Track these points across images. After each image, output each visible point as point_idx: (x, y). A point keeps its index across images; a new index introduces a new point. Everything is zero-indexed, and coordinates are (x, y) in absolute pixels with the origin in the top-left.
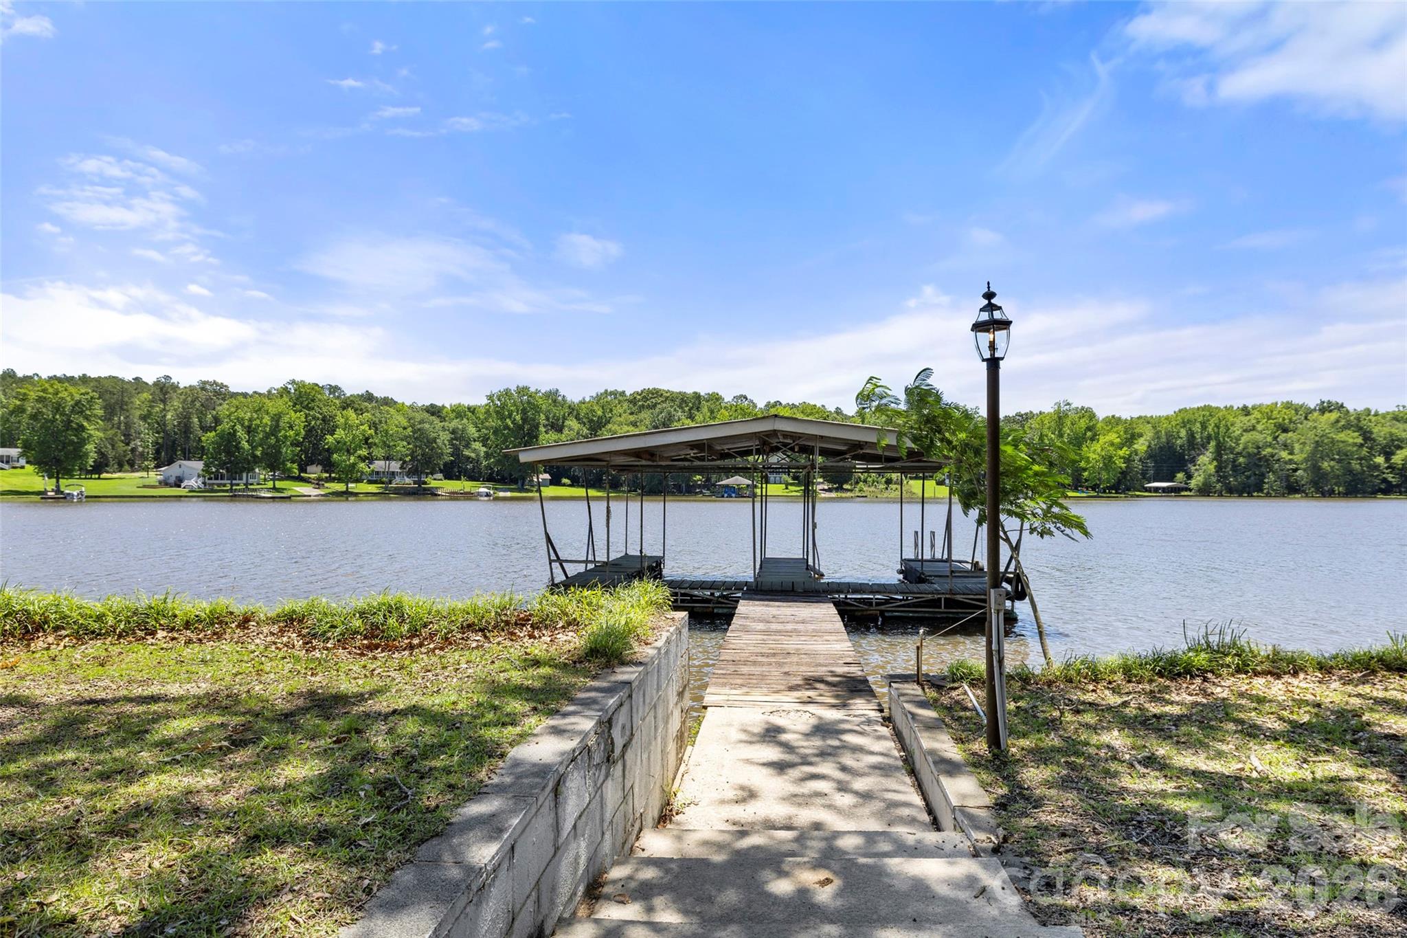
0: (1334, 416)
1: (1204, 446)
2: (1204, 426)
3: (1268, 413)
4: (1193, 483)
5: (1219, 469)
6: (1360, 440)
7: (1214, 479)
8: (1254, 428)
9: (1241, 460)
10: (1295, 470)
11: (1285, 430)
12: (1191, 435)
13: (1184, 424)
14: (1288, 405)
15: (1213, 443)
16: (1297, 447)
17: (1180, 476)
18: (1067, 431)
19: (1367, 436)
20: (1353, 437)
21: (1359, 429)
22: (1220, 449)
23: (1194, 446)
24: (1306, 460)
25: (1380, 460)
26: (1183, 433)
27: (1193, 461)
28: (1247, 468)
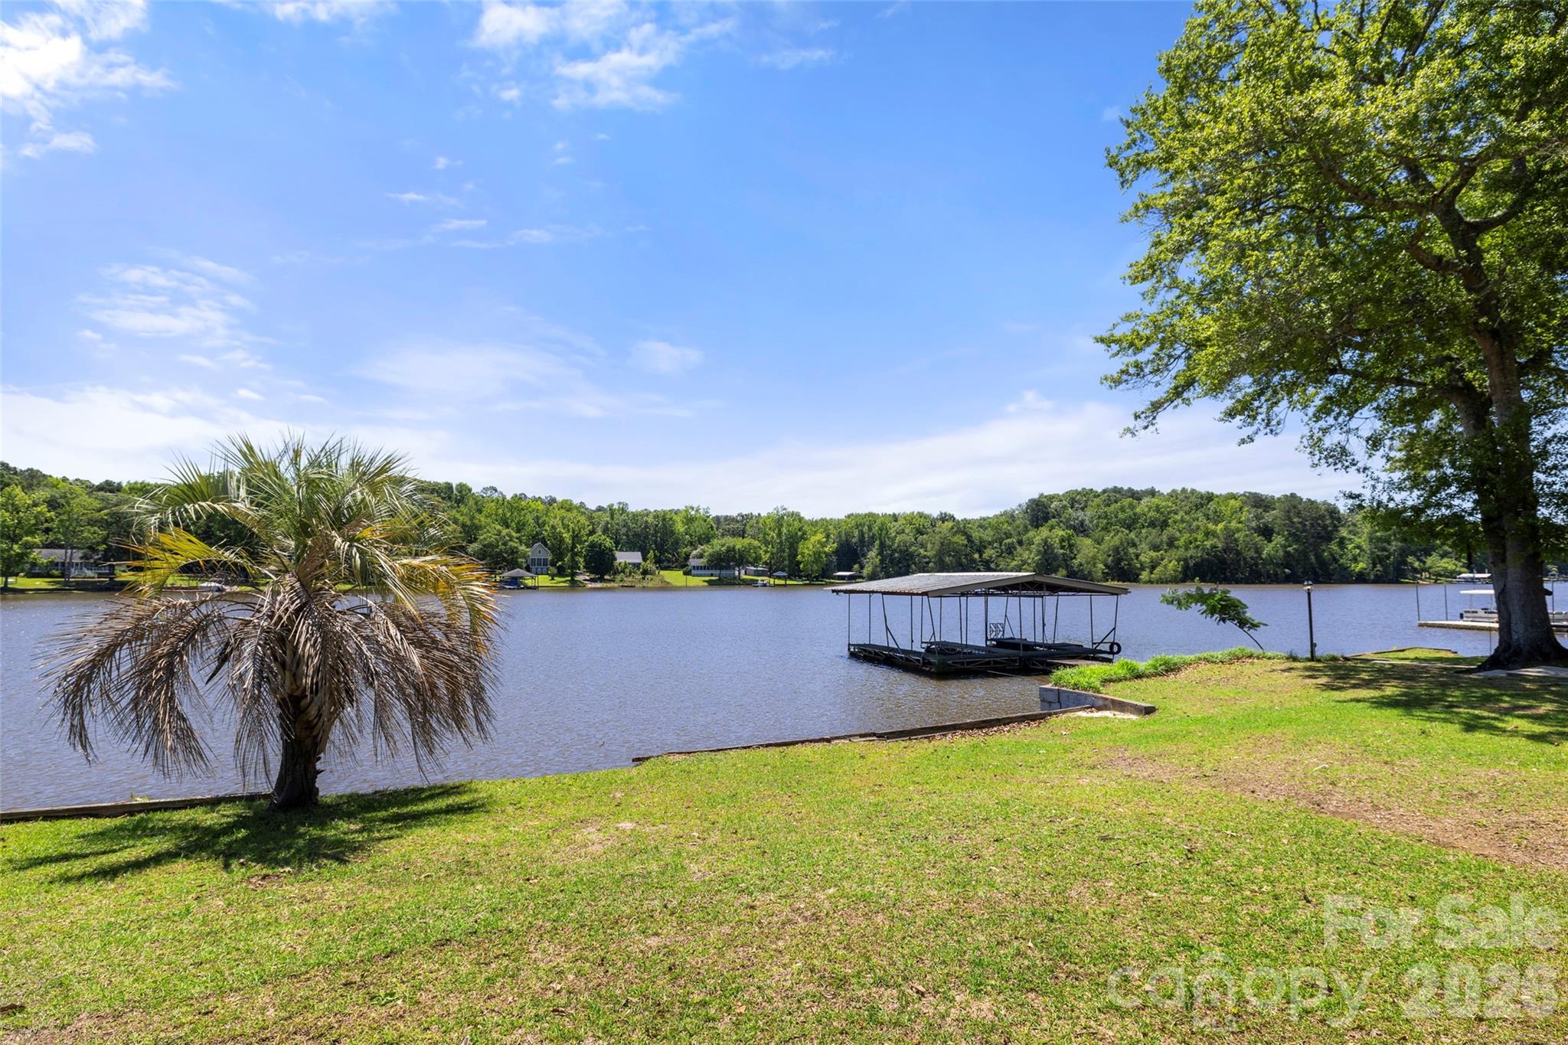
0: (950, 524)
1: (872, 543)
2: (870, 529)
3: (910, 519)
4: (865, 572)
5: (882, 561)
6: (966, 542)
7: (879, 569)
8: (903, 532)
9: (896, 555)
10: (927, 563)
11: (922, 534)
12: (862, 534)
13: (857, 526)
14: (921, 515)
15: (877, 542)
16: (929, 546)
17: (856, 566)
18: (784, 530)
19: (969, 538)
20: (960, 540)
21: (965, 534)
22: (882, 545)
23: (865, 543)
24: (935, 556)
25: (976, 556)
26: (856, 533)
27: (864, 555)
28: (899, 562)
